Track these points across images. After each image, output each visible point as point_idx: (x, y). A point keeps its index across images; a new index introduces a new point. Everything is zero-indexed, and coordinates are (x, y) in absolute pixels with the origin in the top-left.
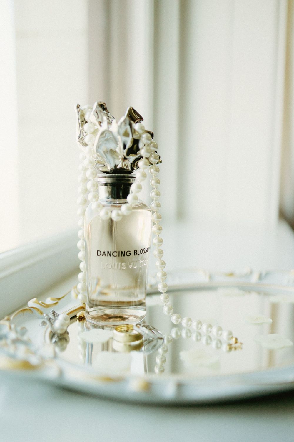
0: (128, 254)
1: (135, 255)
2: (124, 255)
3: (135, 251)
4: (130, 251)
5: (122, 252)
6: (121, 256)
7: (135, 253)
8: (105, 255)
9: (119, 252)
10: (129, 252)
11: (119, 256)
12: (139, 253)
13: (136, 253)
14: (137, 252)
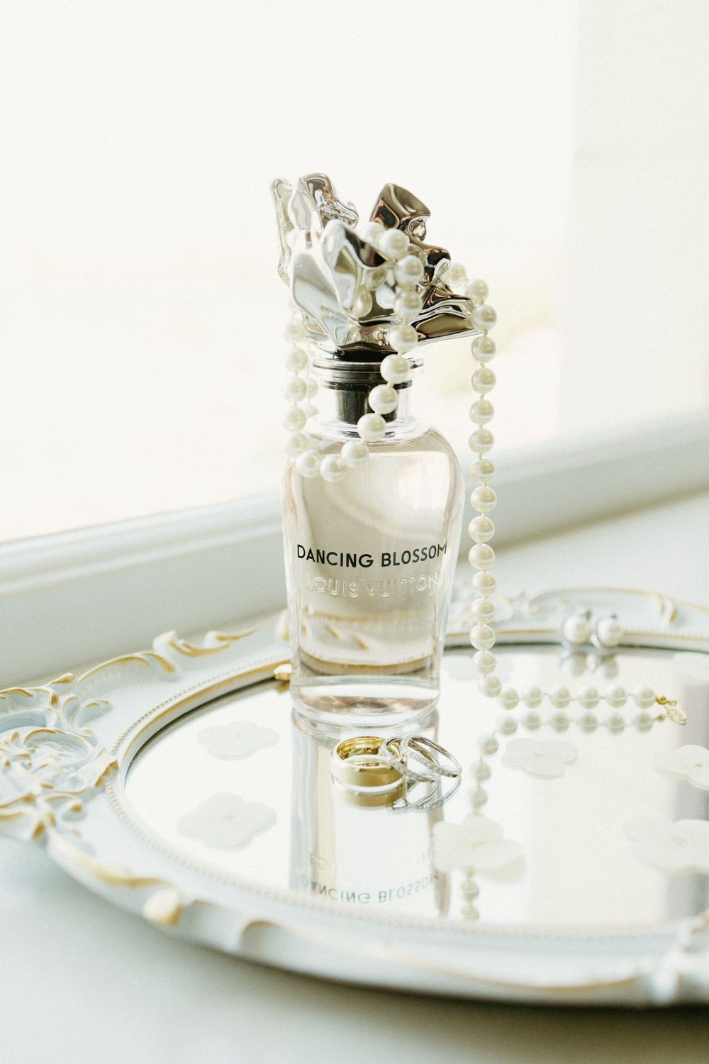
0: (364, 561)
1: (383, 565)
2: (354, 565)
3: (383, 555)
4: (370, 556)
5: (348, 556)
6: (347, 565)
7: (383, 560)
8: (312, 558)
9: (342, 554)
10: (368, 558)
11: (342, 565)
12: (398, 560)
13: (389, 559)
14: (392, 559)
